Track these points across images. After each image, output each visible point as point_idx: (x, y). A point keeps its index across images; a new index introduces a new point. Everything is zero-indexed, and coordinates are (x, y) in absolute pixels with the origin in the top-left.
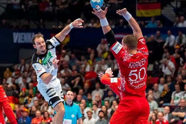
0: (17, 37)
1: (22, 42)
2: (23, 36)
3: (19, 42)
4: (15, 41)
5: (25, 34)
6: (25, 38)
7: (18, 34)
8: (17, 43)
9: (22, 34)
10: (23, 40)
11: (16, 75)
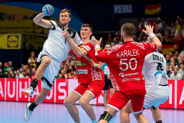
0: (117, 8)
1: (121, 12)
2: (122, 7)
3: (119, 12)
4: (116, 12)
5: (123, 6)
6: (124, 9)
7: (117, 6)
8: (117, 14)
9: (121, 6)
10: (122, 11)
11: (116, 40)
